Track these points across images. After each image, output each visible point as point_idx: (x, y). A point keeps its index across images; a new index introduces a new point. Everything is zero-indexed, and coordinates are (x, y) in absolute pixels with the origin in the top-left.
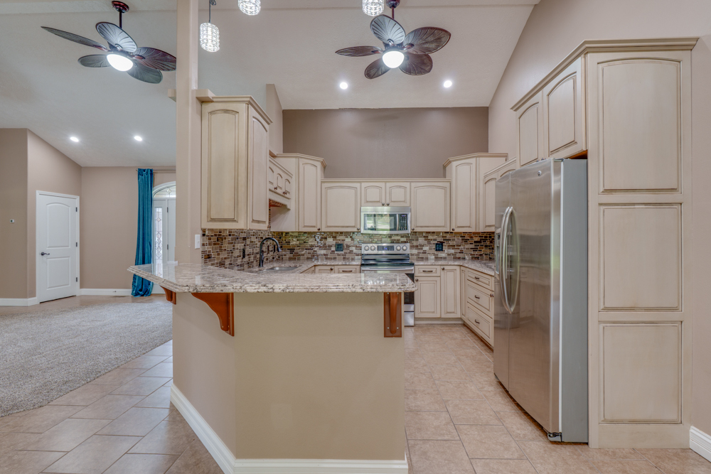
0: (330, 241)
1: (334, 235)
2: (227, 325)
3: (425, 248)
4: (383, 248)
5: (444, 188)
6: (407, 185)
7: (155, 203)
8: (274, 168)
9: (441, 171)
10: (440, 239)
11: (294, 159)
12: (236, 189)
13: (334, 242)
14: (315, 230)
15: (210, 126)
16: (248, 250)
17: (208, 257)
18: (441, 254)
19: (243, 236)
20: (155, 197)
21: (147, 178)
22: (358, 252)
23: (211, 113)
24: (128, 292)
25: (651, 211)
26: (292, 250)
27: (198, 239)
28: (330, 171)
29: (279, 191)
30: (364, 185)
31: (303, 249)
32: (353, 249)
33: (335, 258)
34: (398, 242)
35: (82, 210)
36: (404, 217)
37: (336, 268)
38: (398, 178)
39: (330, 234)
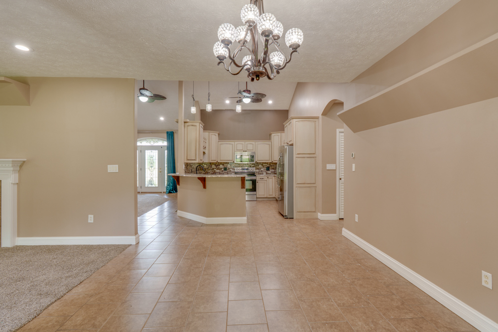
0: (221, 166)
1: (223, 163)
2: (205, 187)
3: (262, 169)
4: (244, 169)
5: (269, 144)
6: (254, 143)
9: (268, 137)
10: (268, 166)
11: (208, 133)
12: (196, 150)
13: (223, 167)
14: (216, 162)
15: (187, 130)
18: (269, 172)
22: (234, 171)
23: (188, 126)
25: (309, 159)
27: (184, 166)
28: (222, 137)
30: (236, 143)
31: (209, 170)
32: (231, 170)
34: (250, 167)
36: (253, 157)
38: (250, 140)
39: (221, 163)
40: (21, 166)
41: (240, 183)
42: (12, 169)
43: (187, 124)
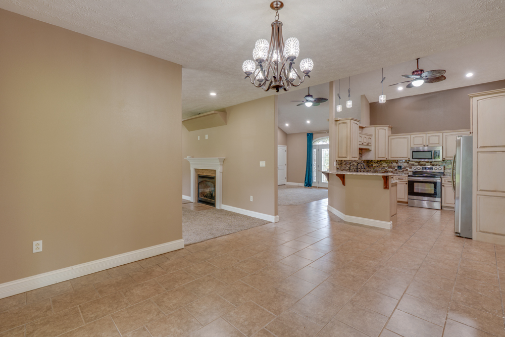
0: (394, 164)
1: (397, 162)
2: (344, 183)
4: (425, 168)
6: (440, 134)
7: (313, 147)
8: (362, 136)
11: (373, 128)
12: (347, 147)
13: (397, 165)
14: (386, 159)
15: (338, 128)
16: (352, 167)
17: (338, 169)
19: (350, 162)
20: (313, 144)
21: (310, 137)
22: (411, 170)
23: (339, 124)
24: (303, 184)
26: (374, 168)
27: (335, 163)
28: (395, 130)
29: (364, 144)
30: (412, 136)
31: (380, 168)
32: (408, 168)
33: (397, 173)
35: (287, 151)
37: (395, 177)
38: (435, 130)
39: (394, 161)
40: (223, 162)
41: (382, 182)
42: (219, 163)
43: (338, 122)
